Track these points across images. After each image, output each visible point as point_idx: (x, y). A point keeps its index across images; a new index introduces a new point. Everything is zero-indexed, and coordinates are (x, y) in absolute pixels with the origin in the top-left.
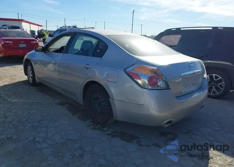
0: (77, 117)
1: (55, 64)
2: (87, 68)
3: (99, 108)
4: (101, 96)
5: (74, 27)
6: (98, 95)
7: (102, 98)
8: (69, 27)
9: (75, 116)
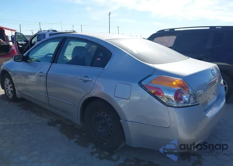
0: (75, 142)
1: (41, 76)
2: (86, 81)
3: (104, 130)
4: (106, 115)
5: (53, 31)
6: (102, 114)
7: (107, 117)
8: (48, 31)
9: (73, 141)
